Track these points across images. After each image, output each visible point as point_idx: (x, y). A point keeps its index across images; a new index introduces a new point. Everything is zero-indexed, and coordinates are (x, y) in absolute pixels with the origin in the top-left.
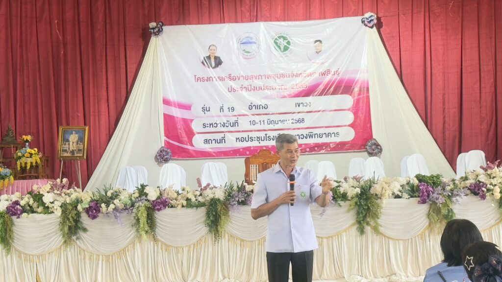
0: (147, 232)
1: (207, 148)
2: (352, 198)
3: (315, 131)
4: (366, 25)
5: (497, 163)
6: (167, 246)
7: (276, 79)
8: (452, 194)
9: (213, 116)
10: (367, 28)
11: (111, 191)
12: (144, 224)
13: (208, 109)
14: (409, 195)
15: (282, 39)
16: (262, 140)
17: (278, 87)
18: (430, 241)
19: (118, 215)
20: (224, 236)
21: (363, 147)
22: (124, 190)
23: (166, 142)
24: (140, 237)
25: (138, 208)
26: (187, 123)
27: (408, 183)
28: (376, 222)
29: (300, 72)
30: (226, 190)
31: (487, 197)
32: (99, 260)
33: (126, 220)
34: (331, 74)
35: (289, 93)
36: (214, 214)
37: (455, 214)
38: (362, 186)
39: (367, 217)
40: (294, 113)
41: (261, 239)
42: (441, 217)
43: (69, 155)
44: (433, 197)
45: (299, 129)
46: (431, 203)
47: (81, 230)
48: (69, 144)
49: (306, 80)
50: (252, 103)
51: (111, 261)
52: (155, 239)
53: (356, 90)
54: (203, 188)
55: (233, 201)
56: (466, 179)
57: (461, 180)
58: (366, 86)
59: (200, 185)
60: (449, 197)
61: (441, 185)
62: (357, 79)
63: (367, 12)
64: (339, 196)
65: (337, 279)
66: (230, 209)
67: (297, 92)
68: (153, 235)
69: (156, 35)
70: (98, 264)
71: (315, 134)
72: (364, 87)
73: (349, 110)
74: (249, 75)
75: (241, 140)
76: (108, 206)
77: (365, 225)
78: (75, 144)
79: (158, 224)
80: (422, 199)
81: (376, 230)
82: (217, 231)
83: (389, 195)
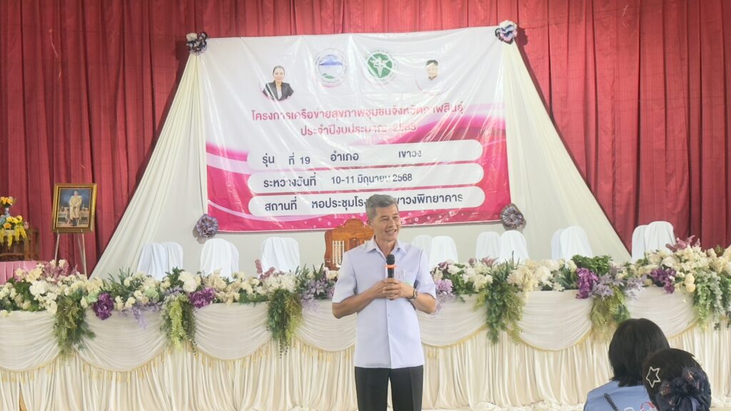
0: (181, 338)
1: (270, 216)
2: (481, 290)
3: (427, 193)
4: (502, 40)
5: (690, 239)
6: (211, 359)
7: (371, 116)
8: (625, 284)
9: (278, 171)
10: (503, 43)
11: (130, 279)
12: (177, 327)
13: (271, 160)
14: (564, 285)
15: (380, 59)
16: (349, 205)
17: (373, 128)
18: (592, 353)
19: (140, 312)
20: (295, 344)
21: (496, 216)
22: (148, 276)
23: (210, 206)
24: (171, 346)
25: (169, 303)
26: (240, 179)
27: (562, 269)
28: (515, 325)
29: (405, 107)
30: (297, 278)
31: (675, 290)
32: (112, 378)
33: (152, 320)
34: (451, 110)
35: (388, 137)
36: (280, 312)
37: (629, 313)
38: (495, 272)
39: (503, 317)
40: (396, 166)
41: (349, 349)
42: (609, 317)
43: (68, 225)
44: (597, 289)
45: (404, 189)
46: (595, 297)
47: (86, 336)
48: (68, 210)
49: (415, 118)
50: (335, 152)
51: (129, 381)
52: (193, 349)
53: (487, 133)
54: (263, 274)
55: (308, 294)
56: (646, 262)
57: (638, 265)
58: (501, 128)
59: (260, 270)
60: (621, 288)
61: (610, 271)
62: (488, 117)
63: (503, 20)
64: (461, 287)
65: (458, 407)
66: (303, 305)
67: (401, 136)
68: (191, 342)
69: (196, 51)
70: (110, 385)
71: (427, 198)
72: (498, 130)
73: (477, 162)
74: (333, 109)
75: (320, 205)
76: (125, 300)
77: (499, 329)
78: (77, 210)
79: (197, 327)
80: (582, 291)
81: (514, 336)
82: (284, 337)
83: (533, 286)
